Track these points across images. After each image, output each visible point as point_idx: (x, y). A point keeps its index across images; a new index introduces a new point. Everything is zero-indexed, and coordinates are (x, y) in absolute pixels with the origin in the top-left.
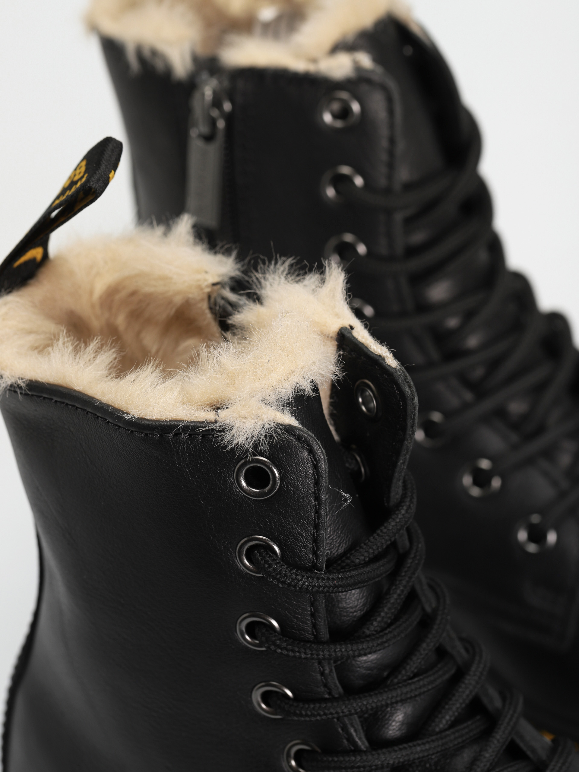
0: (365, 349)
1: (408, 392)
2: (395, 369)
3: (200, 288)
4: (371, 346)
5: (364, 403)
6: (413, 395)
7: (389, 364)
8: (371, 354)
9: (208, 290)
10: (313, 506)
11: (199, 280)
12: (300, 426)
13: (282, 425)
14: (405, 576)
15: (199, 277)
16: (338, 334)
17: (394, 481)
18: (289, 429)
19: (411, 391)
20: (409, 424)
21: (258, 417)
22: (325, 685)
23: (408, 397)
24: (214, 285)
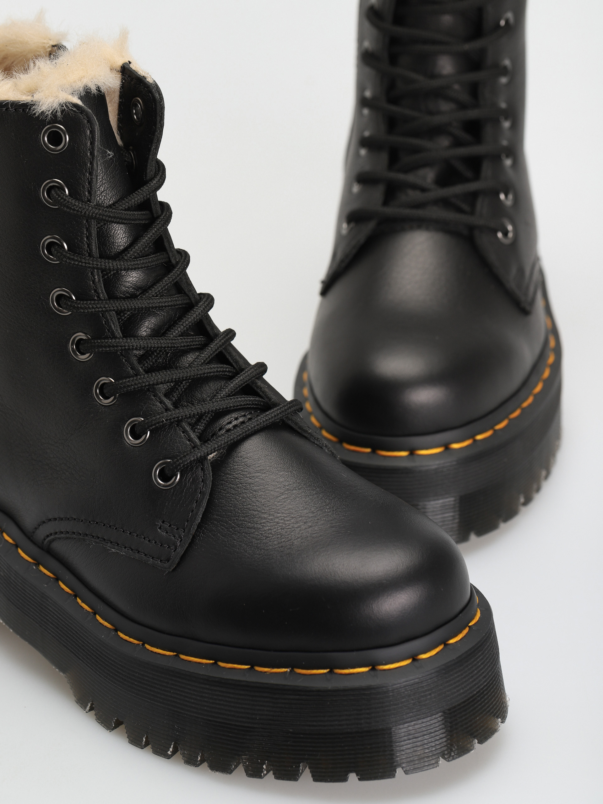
0: (135, 73)
1: (158, 97)
2: (151, 83)
3: (44, 48)
4: (139, 72)
5: (136, 114)
6: (161, 100)
7: (148, 81)
8: (138, 76)
9: (50, 49)
10: (89, 159)
11: (44, 43)
12: (83, 105)
13: (71, 103)
14: (154, 228)
15: (45, 41)
16: (121, 67)
17: (149, 161)
18: (75, 105)
19: (159, 96)
20: (158, 120)
21: (57, 97)
22: (95, 291)
23: (158, 100)
24: (53, 46)
